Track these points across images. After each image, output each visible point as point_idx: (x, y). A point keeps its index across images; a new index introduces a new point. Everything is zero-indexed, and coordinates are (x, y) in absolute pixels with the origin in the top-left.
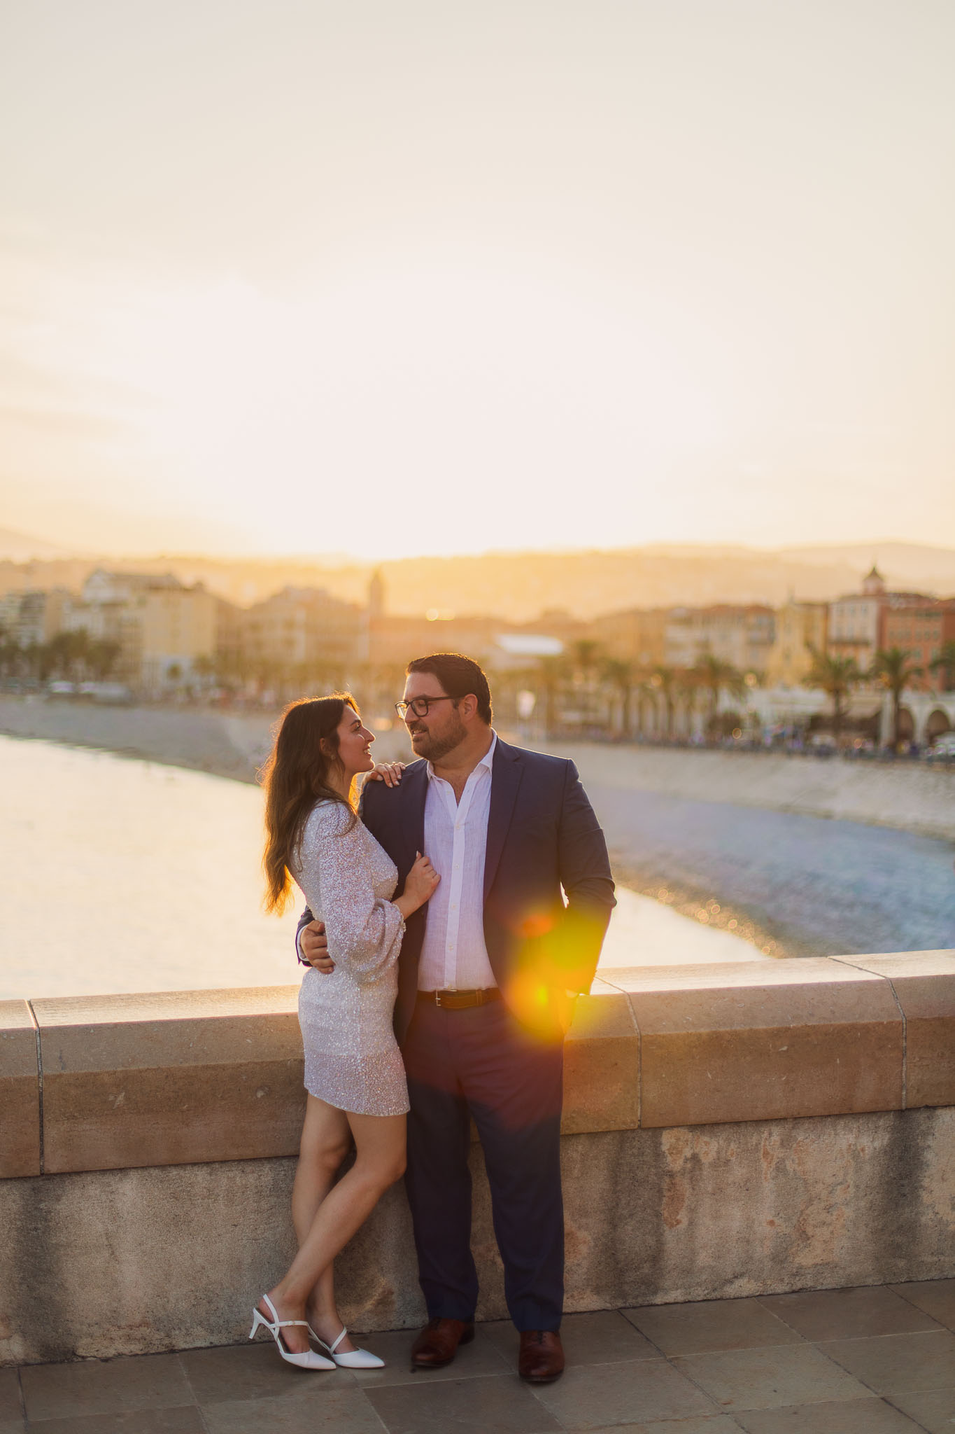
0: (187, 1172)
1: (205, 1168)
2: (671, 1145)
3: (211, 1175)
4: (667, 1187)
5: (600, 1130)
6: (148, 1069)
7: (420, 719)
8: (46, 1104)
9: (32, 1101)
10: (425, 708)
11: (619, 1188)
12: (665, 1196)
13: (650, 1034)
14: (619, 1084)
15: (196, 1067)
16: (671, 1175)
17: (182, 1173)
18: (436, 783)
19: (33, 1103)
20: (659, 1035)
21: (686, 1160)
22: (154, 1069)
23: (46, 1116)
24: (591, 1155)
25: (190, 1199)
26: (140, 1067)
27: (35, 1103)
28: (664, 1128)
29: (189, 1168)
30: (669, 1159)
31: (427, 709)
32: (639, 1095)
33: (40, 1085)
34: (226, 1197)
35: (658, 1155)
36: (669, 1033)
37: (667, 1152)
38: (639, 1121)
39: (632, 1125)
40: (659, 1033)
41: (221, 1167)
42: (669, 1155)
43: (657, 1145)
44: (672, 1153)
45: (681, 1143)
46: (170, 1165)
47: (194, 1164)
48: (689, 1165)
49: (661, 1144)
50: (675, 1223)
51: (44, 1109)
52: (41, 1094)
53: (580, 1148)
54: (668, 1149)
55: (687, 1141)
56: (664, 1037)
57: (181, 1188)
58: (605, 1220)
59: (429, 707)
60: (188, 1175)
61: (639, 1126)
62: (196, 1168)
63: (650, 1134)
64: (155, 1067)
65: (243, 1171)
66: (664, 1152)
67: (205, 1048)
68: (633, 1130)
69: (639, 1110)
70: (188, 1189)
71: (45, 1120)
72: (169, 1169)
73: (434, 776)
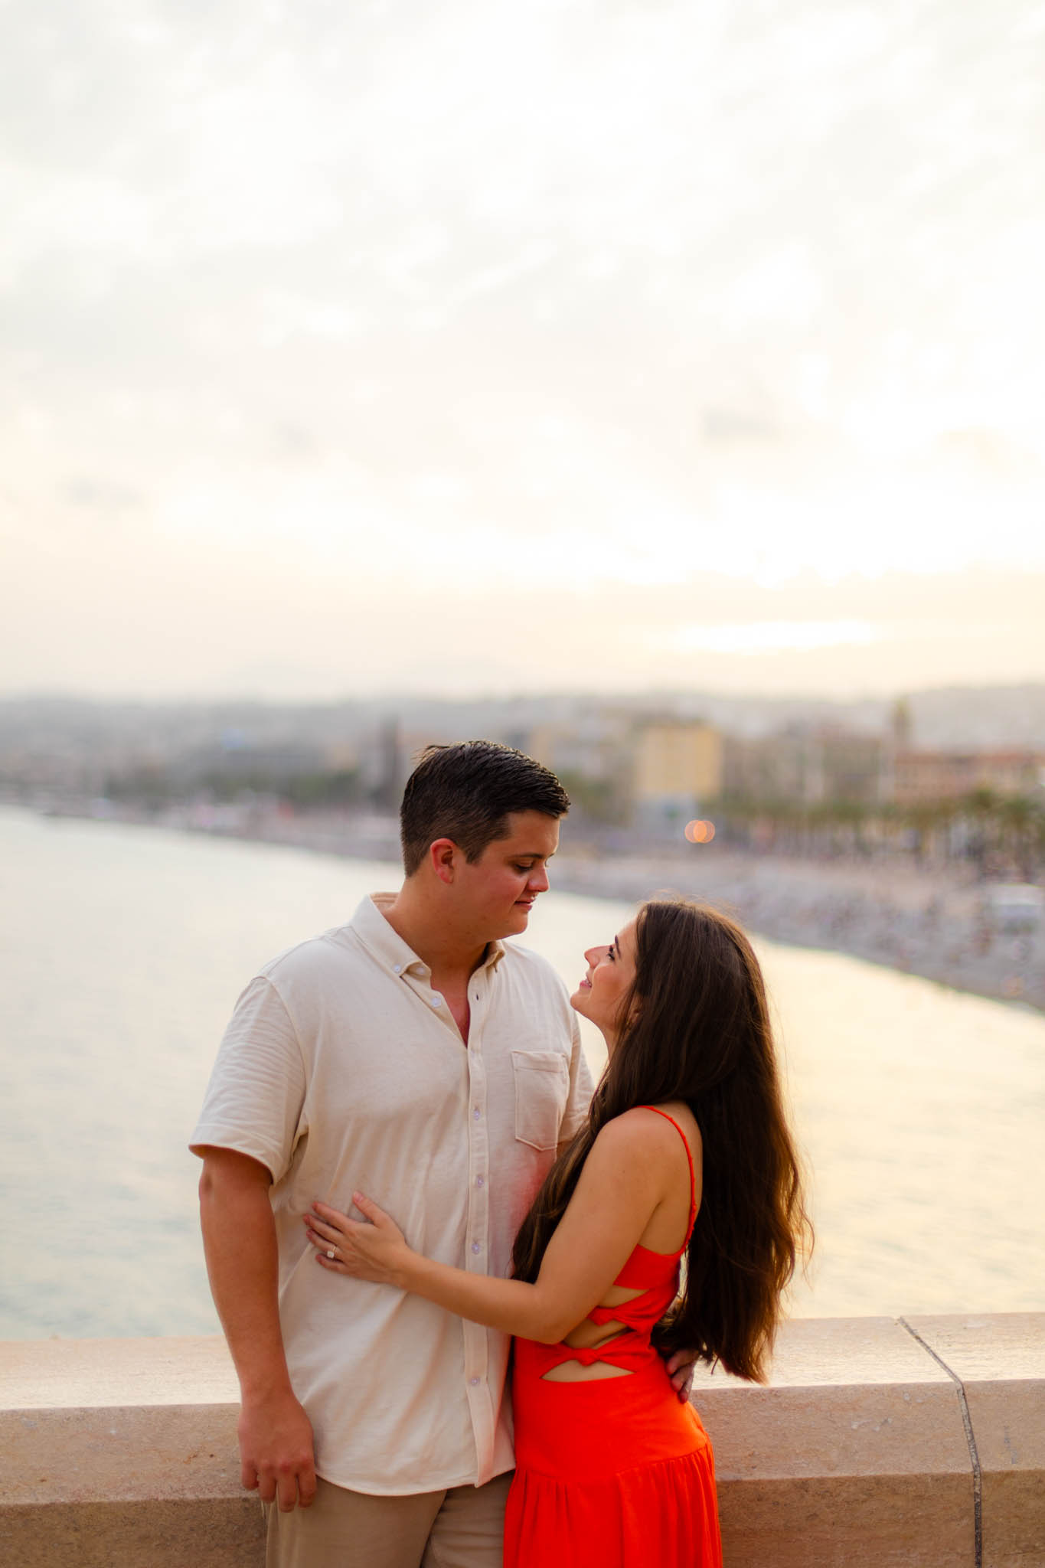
8: (986, 1525)
9: (962, 1518)
19: (965, 1522)
23: (986, 1545)
27: (968, 1522)
33: (977, 1489)
51: (984, 1532)
52: (978, 1506)
71: (985, 1553)
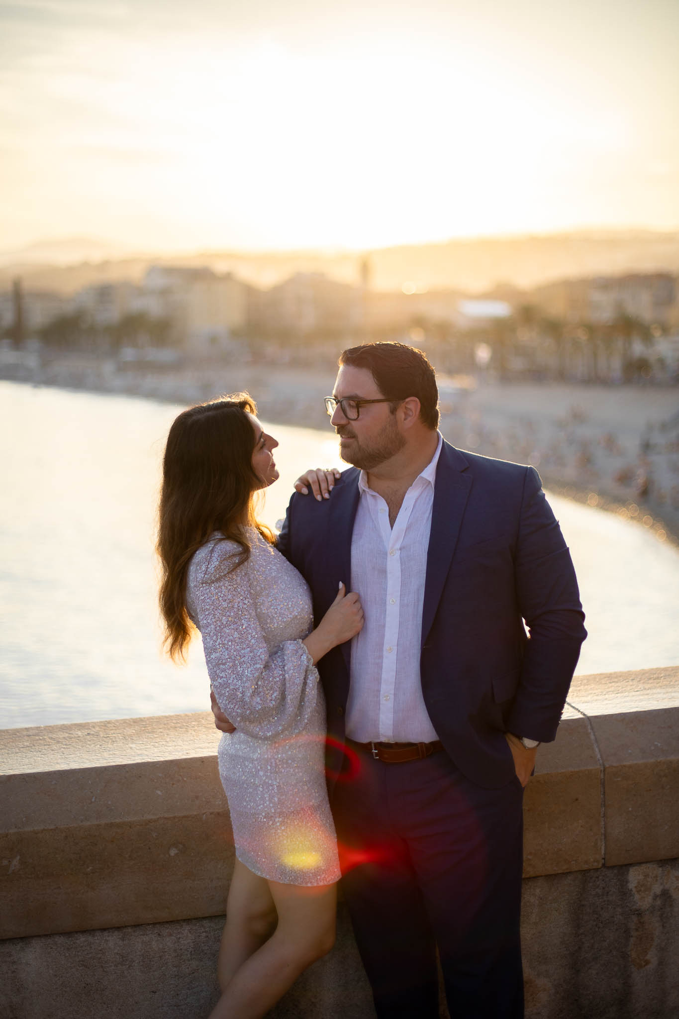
0: (96, 938)
1: (116, 933)
2: (639, 882)
3: (123, 940)
4: (634, 927)
5: (559, 872)
6: (44, 830)
7: (349, 423)
10: (355, 410)
11: (581, 931)
12: (632, 936)
13: (615, 764)
14: (580, 821)
15: (98, 825)
16: (639, 913)
17: (90, 939)
18: (369, 497)
20: (625, 766)
21: (656, 897)
22: (51, 830)
24: (550, 898)
25: (102, 967)
26: (36, 829)
28: (631, 865)
29: (98, 933)
30: (637, 897)
31: (358, 412)
32: (603, 832)
34: (141, 963)
35: (625, 893)
36: (635, 762)
37: (634, 890)
38: (604, 859)
39: (596, 864)
40: (625, 763)
41: (134, 931)
42: (636, 893)
43: (624, 883)
44: (640, 890)
45: (649, 880)
46: (77, 932)
47: (104, 930)
48: (659, 902)
49: (627, 882)
50: (644, 964)
53: (538, 891)
54: (636, 887)
55: (656, 876)
56: (630, 767)
57: (90, 955)
58: (566, 965)
59: (360, 409)
60: (97, 941)
61: (604, 865)
62: (106, 933)
63: (616, 871)
64: (52, 827)
65: (159, 935)
66: (631, 890)
67: (110, 803)
68: (597, 870)
69: (603, 848)
70: (99, 956)
72: (76, 935)
73: (367, 490)
